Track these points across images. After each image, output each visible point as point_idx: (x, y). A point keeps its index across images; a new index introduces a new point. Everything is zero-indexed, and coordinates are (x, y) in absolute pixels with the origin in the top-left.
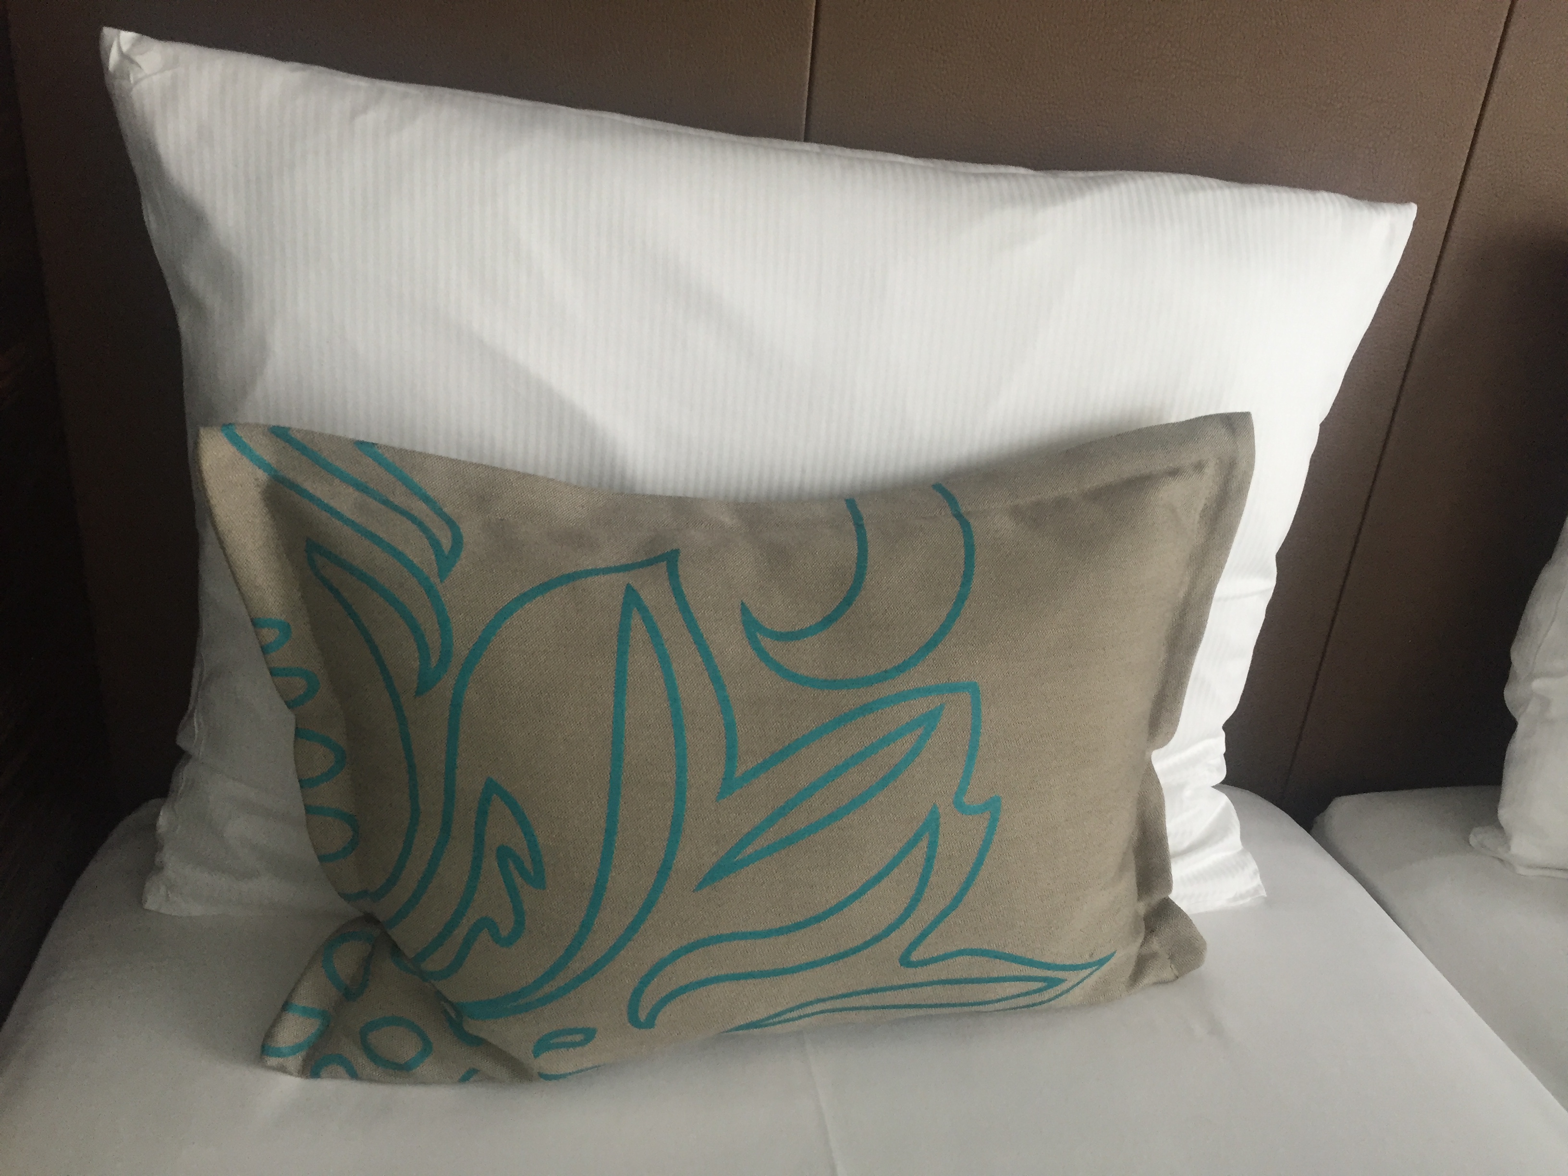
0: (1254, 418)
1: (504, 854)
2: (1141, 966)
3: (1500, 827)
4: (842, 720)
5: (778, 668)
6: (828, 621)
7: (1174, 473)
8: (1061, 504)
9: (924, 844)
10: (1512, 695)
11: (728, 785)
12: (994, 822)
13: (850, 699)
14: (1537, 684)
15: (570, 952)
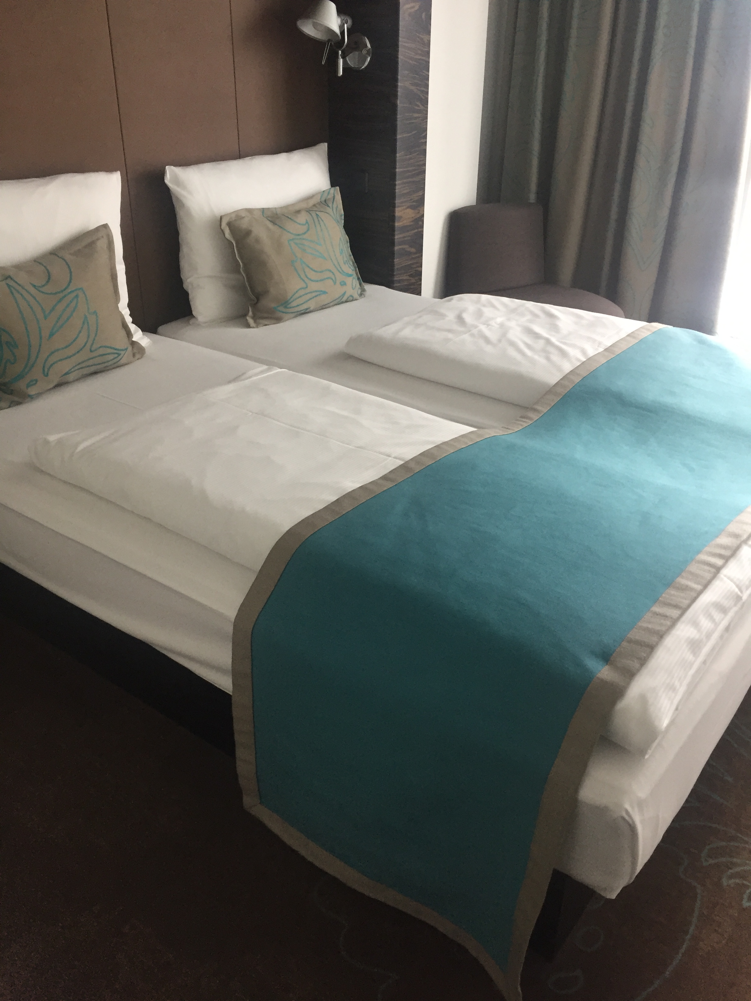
0: (108, 224)
1: (7, 343)
2: (134, 355)
3: (194, 317)
4: (60, 301)
5: (43, 292)
6: (48, 282)
7: (98, 239)
8: (79, 250)
9: (86, 324)
10: (185, 286)
11: (45, 318)
12: (96, 315)
13: (61, 295)
14: (189, 280)
15: (29, 360)
